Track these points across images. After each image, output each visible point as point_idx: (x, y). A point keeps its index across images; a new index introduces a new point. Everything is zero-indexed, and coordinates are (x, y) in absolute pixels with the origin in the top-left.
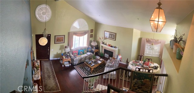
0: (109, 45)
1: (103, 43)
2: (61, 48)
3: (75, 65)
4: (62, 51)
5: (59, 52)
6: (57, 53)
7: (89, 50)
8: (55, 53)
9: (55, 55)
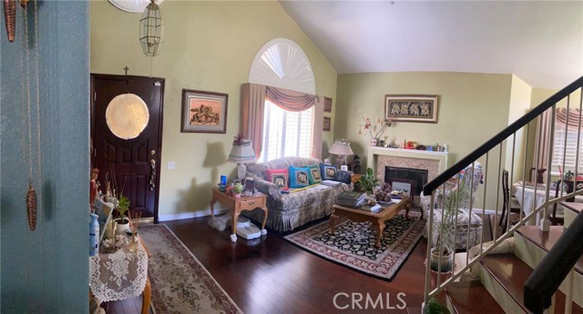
0: (410, 145)
1: (380, 143)
2: (213, 157)
3: (289, 232)
4: (214, 174)
5: (203, 177)
6: (194, 180)
7: (330, 171)
8: (185, 185)
9: (181, 193)
